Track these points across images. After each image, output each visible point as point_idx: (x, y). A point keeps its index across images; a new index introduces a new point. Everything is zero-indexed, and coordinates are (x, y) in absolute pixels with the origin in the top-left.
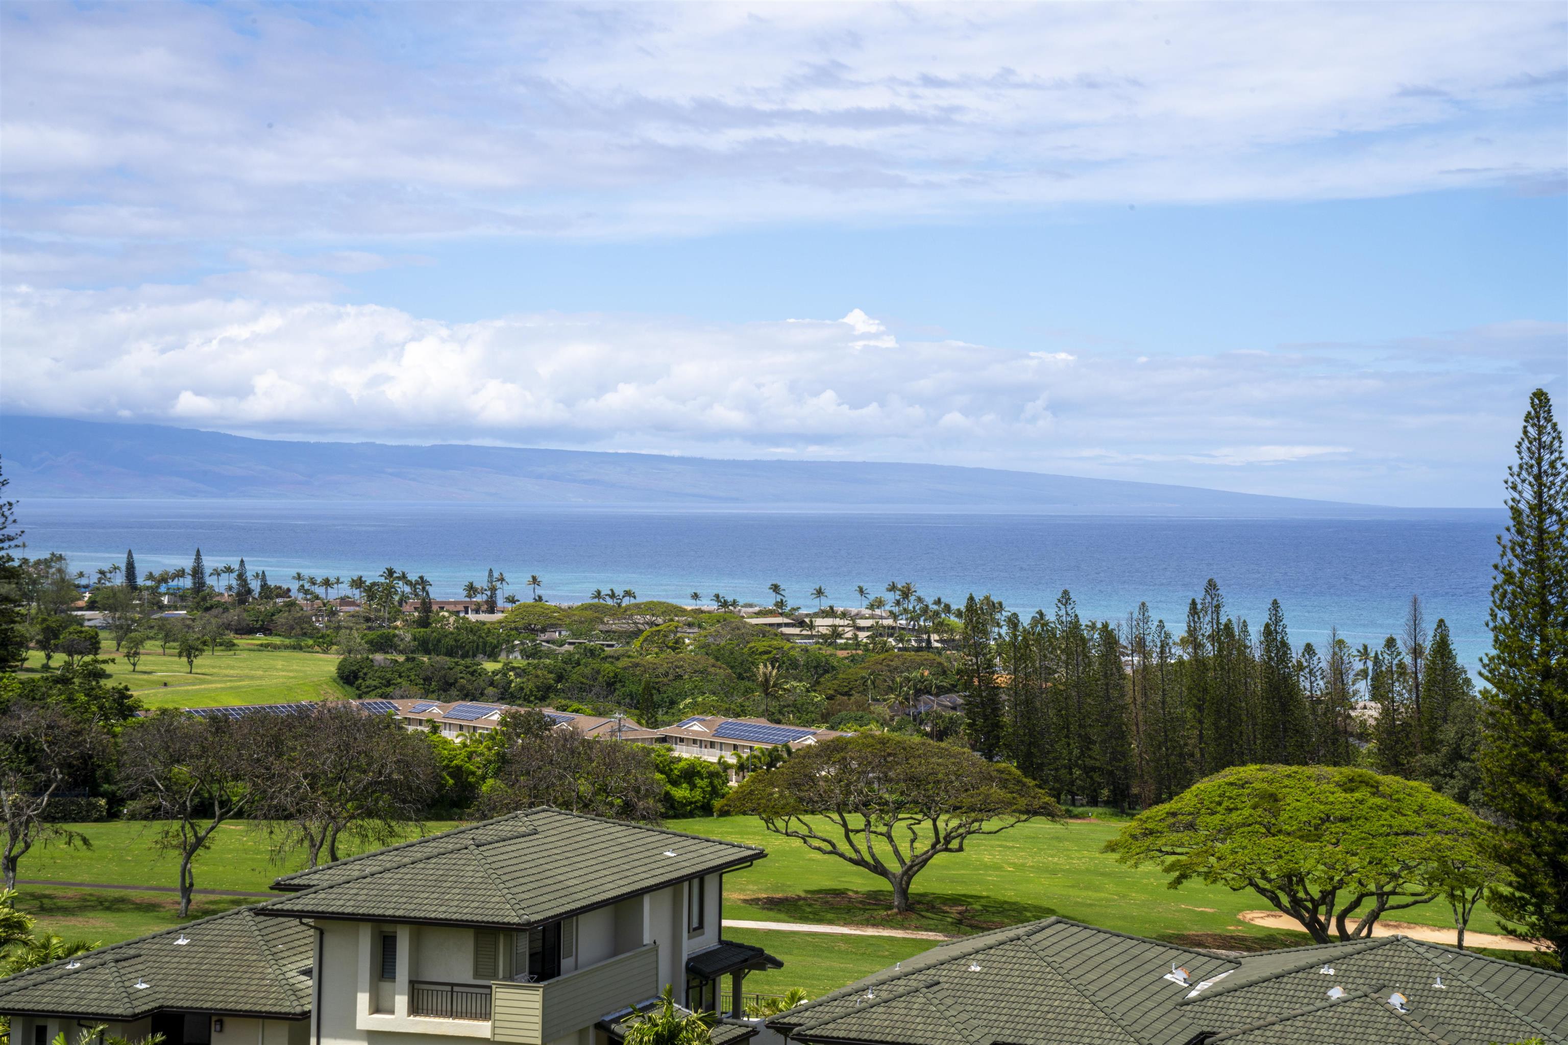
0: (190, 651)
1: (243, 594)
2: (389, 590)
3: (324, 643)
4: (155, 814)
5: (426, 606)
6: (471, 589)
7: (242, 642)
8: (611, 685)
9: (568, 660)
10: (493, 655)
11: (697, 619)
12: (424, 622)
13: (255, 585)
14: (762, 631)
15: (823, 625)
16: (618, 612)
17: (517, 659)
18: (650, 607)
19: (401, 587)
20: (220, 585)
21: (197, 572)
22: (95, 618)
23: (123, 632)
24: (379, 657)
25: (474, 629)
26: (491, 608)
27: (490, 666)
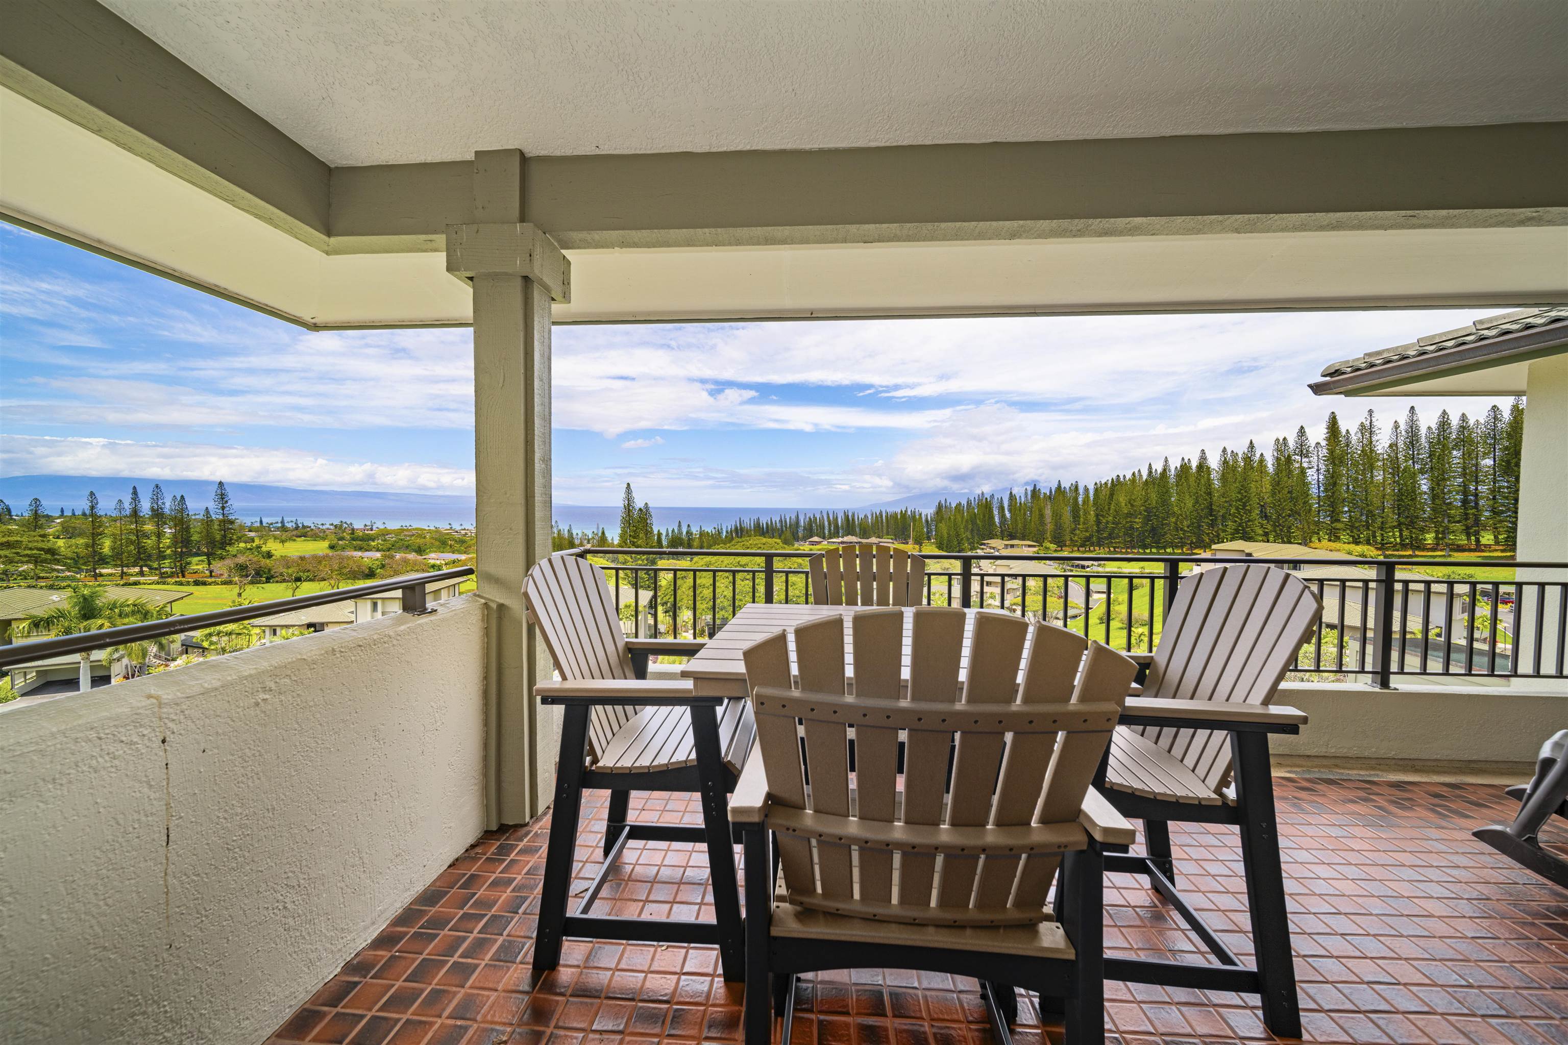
0: (283, 542)
1: (297, 528)
2: (341, 526)
3: (324, 539)
4: (284, 581)
5: (353, 530)
6: (366, 525)
7: (298, 539)
8: (407, 547)
9: (395, 541)
10: (373, 541)
11: (430, 531)
12: (353, 533)
13: (300, 525)
14: (448, 534)
15: (463, 532)
16: (408, 530)
17: (380, 541)
18: (416, 529)
19: (345, 525)
20: (289, 525)
21: (282, 522)
22: (252, 534)
23: (261, 537)
24: (340, 542)
25: (367, 535)
26: (372, 530)
27: (373, 544)
